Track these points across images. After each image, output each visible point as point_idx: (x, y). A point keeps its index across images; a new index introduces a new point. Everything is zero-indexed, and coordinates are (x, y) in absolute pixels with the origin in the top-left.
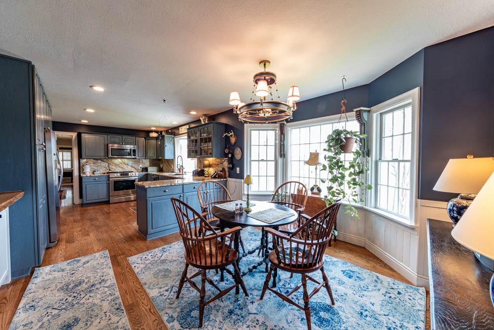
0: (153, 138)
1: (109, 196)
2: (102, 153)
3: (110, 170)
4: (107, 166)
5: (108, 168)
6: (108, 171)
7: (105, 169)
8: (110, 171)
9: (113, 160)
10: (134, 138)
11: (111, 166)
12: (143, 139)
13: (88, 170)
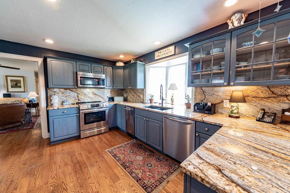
0: (120, 67)
1: (79, 130)
2: (71, 82)
3: (79, 100)
4: (76, 96)
5: (77, 98)
6: (77, 101)
7: (74, 99)
8: (79, 102)
9: (82, 90)
10: (102, 67)
11: (80, 96)
12: (111, 68)
13: (56, 101)
